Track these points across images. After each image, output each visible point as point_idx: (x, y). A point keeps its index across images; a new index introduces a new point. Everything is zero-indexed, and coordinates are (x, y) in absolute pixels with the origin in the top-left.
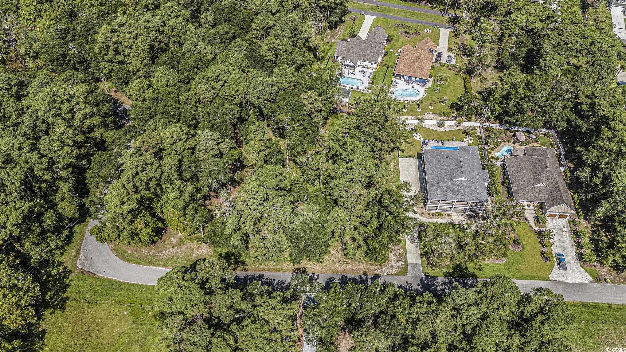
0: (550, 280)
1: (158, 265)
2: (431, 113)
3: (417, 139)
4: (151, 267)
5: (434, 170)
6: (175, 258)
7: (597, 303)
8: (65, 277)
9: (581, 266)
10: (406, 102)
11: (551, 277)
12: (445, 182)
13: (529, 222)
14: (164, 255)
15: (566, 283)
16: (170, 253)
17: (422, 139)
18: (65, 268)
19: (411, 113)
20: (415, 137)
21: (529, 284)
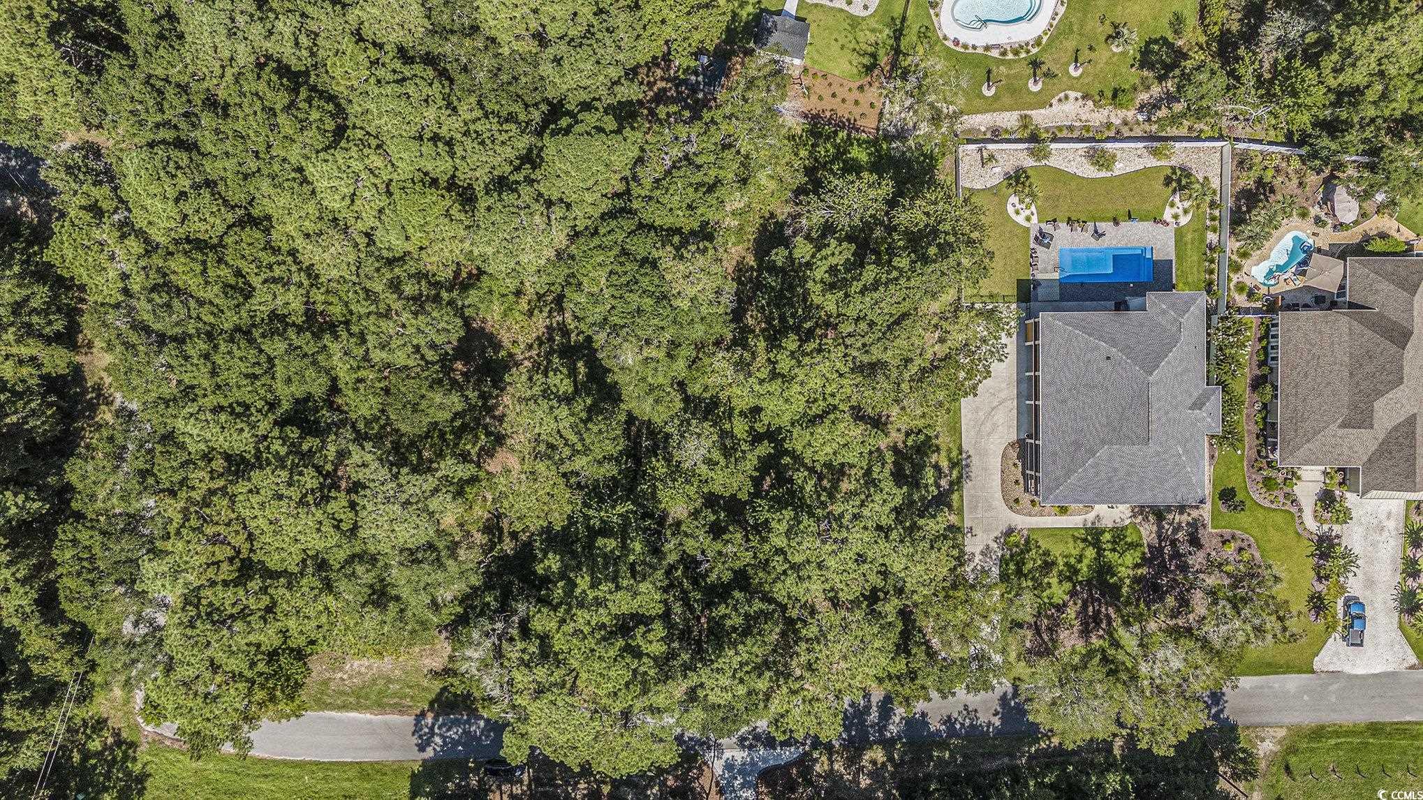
0: (1313, 672)
1: (344, 707)
2: (1072, 94)
3: (1020, 219)
4: (328, 713)
5: (1064, 402)
6: (381, 682)
7: (1409, 723)
8: (126, 757)
9: (1401, 627)
10: (995, 53)
11: (1318, 664)
12: (1092, 453)
13: (1300, 510)
14: (350, 677)
15: (1352, 677)
16: (363, 670)
17: (1035, 219)
18: (117, 734)
19: (1007, 100)
20: (1010, 210)
21: (1262, 687)
